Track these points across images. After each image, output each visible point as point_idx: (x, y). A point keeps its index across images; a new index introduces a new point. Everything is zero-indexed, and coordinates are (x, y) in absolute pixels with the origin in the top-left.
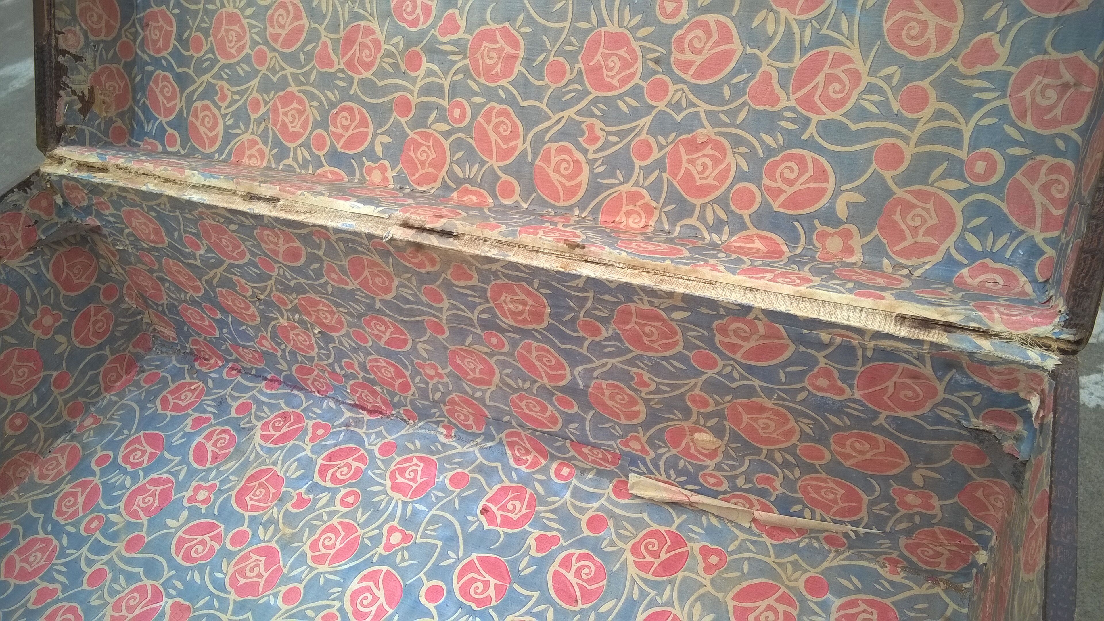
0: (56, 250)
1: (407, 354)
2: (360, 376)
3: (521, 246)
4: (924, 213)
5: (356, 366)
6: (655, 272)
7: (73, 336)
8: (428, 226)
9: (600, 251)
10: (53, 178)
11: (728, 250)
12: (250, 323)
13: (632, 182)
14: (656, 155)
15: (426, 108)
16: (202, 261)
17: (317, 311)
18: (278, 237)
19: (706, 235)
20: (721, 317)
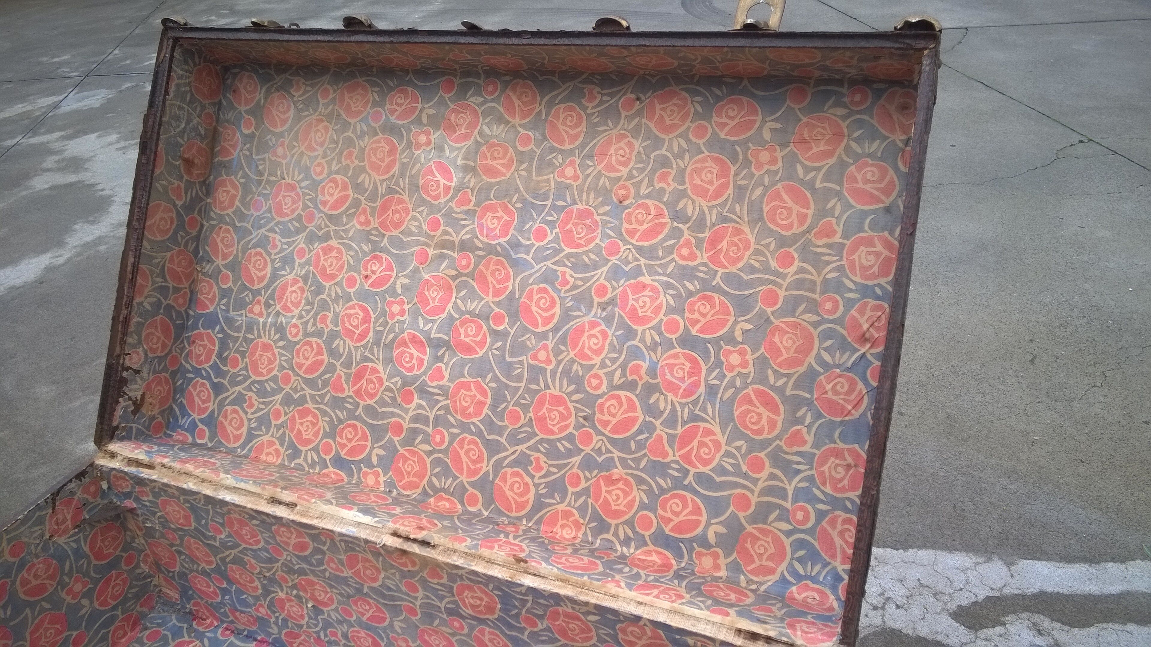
0: (95, 527)
1: (384, 629)
2: (341, 643)
3: (481, 557)
4: (766, 545)
5: (340, 635)
6: (576, 585)
7: (95, 599)
8: (412, 537)
9: (538, 566)
10: (104, 469)
11: (633, 563)
12: (251, 594)
13: (565, 503)
14: (583, 485)
15: (415, 432)
16: (220, 542)
17: (313, 590)
18: (292, 533)
19: (619, 548)
20: (622, 622)
